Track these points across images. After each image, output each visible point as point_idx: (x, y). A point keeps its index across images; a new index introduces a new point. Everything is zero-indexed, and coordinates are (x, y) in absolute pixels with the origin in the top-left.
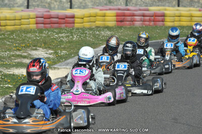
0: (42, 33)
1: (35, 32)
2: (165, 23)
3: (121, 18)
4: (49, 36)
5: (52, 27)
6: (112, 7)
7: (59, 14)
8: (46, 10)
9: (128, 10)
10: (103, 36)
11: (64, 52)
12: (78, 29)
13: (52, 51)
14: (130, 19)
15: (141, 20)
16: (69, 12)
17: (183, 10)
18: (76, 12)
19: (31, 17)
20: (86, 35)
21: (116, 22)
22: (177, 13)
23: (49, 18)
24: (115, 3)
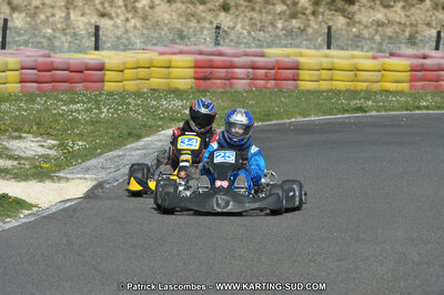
0: (33, 102)
1: (18, 99)
2: (299, 82)
3: (205, 72)
4: (47, 109)
5: (54, 89)
6: (185, 48)
7: (72, 61)
8: (42, 52)
9: (220, 54)
10: (166, 110)
11: (80, 143)
12: (111, 94)
13: (54, 142)
14: (223, 75)
15: (247, 78)
16: (93, 57)
17: (339, 57)
18: (108, 57)
19: (10, 67)
20: (128, 108)
21: (193, 80)
22: (326, 62)
23: (50, 71)
24: (192, 39)
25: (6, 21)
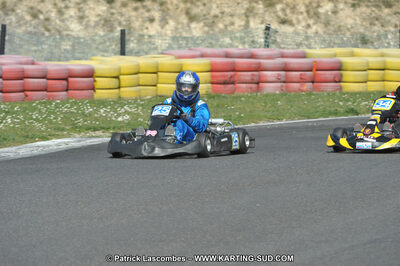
2: (342, 84)
3: (225, 76)
15: (278, 80)
21: (210, 85)
23: (20, 79)
25: (4, 27)
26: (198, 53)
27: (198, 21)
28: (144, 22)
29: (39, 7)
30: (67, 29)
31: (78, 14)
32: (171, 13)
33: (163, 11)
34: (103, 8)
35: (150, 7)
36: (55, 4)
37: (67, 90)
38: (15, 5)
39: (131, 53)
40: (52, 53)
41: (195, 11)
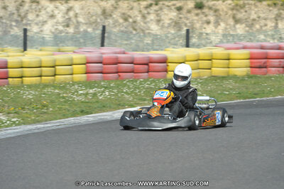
3: (260, 62)
14: (277, 64)
19: (75, 62)
21: (249, 69)
25: (104, 27)
26: (241, 46)
27: (242, 24)
28: (202, 23)
29: (129, 14)
30: (149, 29)
31: (157, 18)
32: (222, 17)
33: (216, 16)
34: (174, 14)
35: (207, 13)
36: (140, 11)
37: (148, 72)
38: (112, 12)
39: (194, 46)
40: (138, 46)
41: (239, 16)
